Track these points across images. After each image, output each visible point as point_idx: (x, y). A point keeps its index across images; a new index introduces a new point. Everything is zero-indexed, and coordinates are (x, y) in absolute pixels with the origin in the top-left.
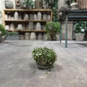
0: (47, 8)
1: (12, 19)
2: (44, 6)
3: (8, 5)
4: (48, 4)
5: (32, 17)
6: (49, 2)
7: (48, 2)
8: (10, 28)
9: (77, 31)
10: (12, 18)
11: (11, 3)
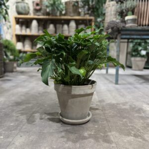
0: (85, 14)
1: (28, 32)
2: (80, 10)
3: (22, 8)
4: (87, 7)
5: (61, 28)
6: (89, 5)
7: (87, 4)
8: (24, 46)
9: (134, 53)
10: (28, 30)
11: (25, 4)
